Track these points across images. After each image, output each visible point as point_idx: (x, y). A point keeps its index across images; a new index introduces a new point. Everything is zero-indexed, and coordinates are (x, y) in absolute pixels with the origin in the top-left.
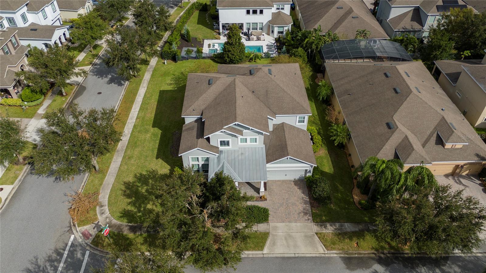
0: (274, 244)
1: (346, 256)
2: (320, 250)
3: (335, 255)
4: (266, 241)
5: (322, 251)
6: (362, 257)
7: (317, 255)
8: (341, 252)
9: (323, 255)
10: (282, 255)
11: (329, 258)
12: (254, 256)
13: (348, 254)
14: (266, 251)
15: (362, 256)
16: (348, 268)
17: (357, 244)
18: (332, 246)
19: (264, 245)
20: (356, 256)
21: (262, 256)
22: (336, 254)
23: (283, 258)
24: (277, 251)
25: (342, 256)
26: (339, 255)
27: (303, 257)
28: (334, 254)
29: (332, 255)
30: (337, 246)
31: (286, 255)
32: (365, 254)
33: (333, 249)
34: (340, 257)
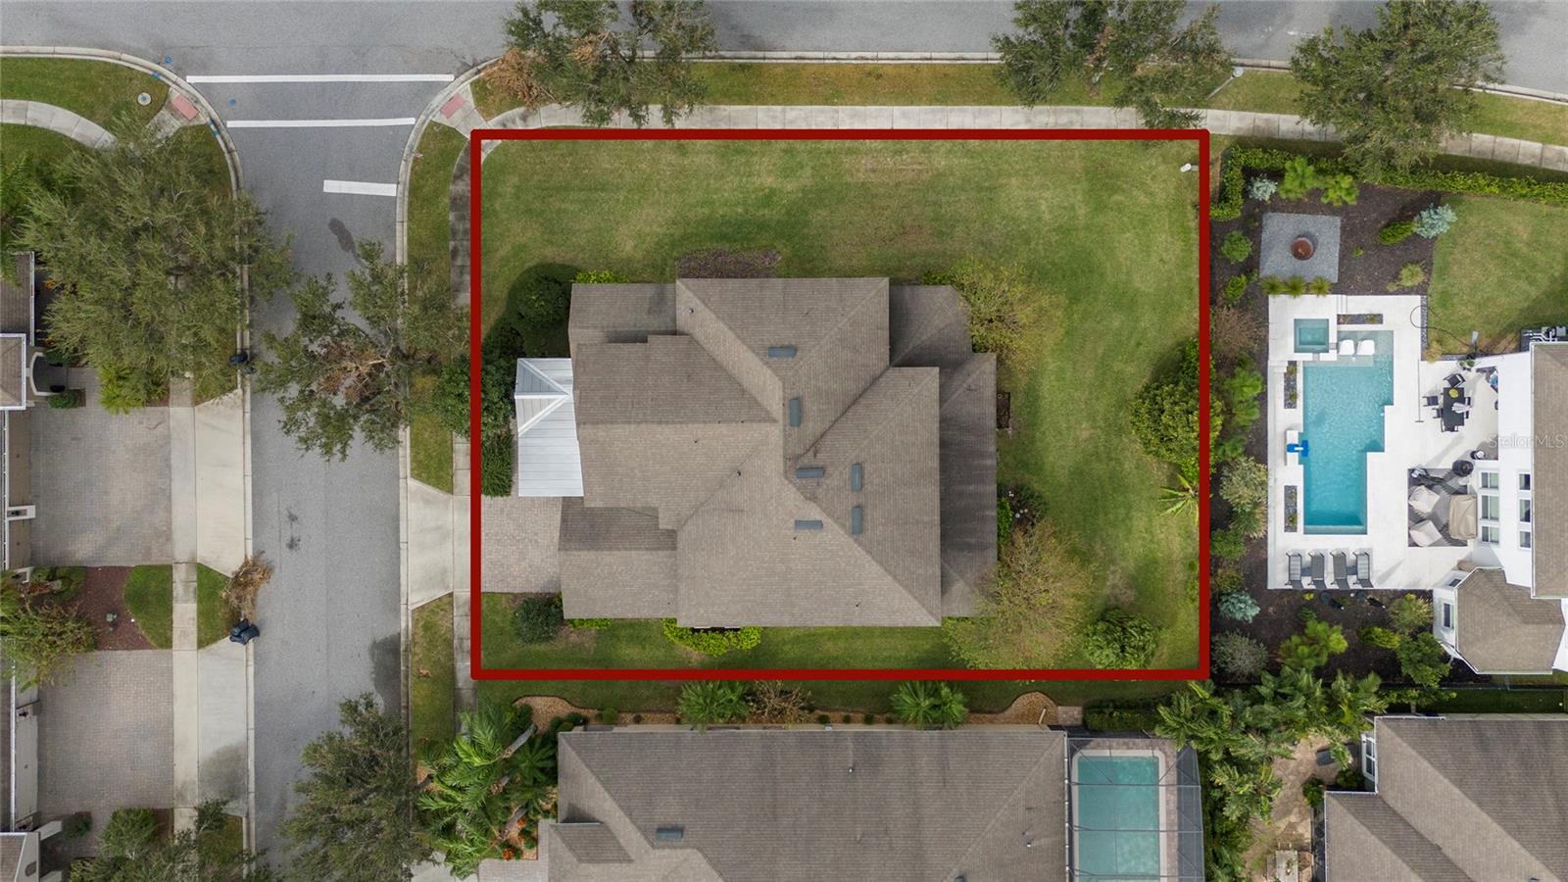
0: (427, 502)
1: (402, 648)
2: (416, 596)
3: (403, 625)
4: (434, 486)
5: (412, 599)
6: (398, 677)
7: (403, 589)
8: (410, 638)
9: (403, 600)
10: (402, 516)
11: (397, 611)
12: (401, 459)
13: (406, 651)
14: (413, 484)
15: (403, 680)
16: (375, 645)
17: (426, 676)
18: (422, 623)
19: (422, 481)
20: (403, 668)
21: (401, 475)
22: (407, 626)
23: (396, 519)
24: (412, 506)
25: (403, 639)
26: (403, 633)
27: (399, 558)
28: (405, 623)
29: (403, 618)
30: (421, 633)
31: (403, 525)
32: (407, 686)
33: (416, 622)
34: (399, 634)
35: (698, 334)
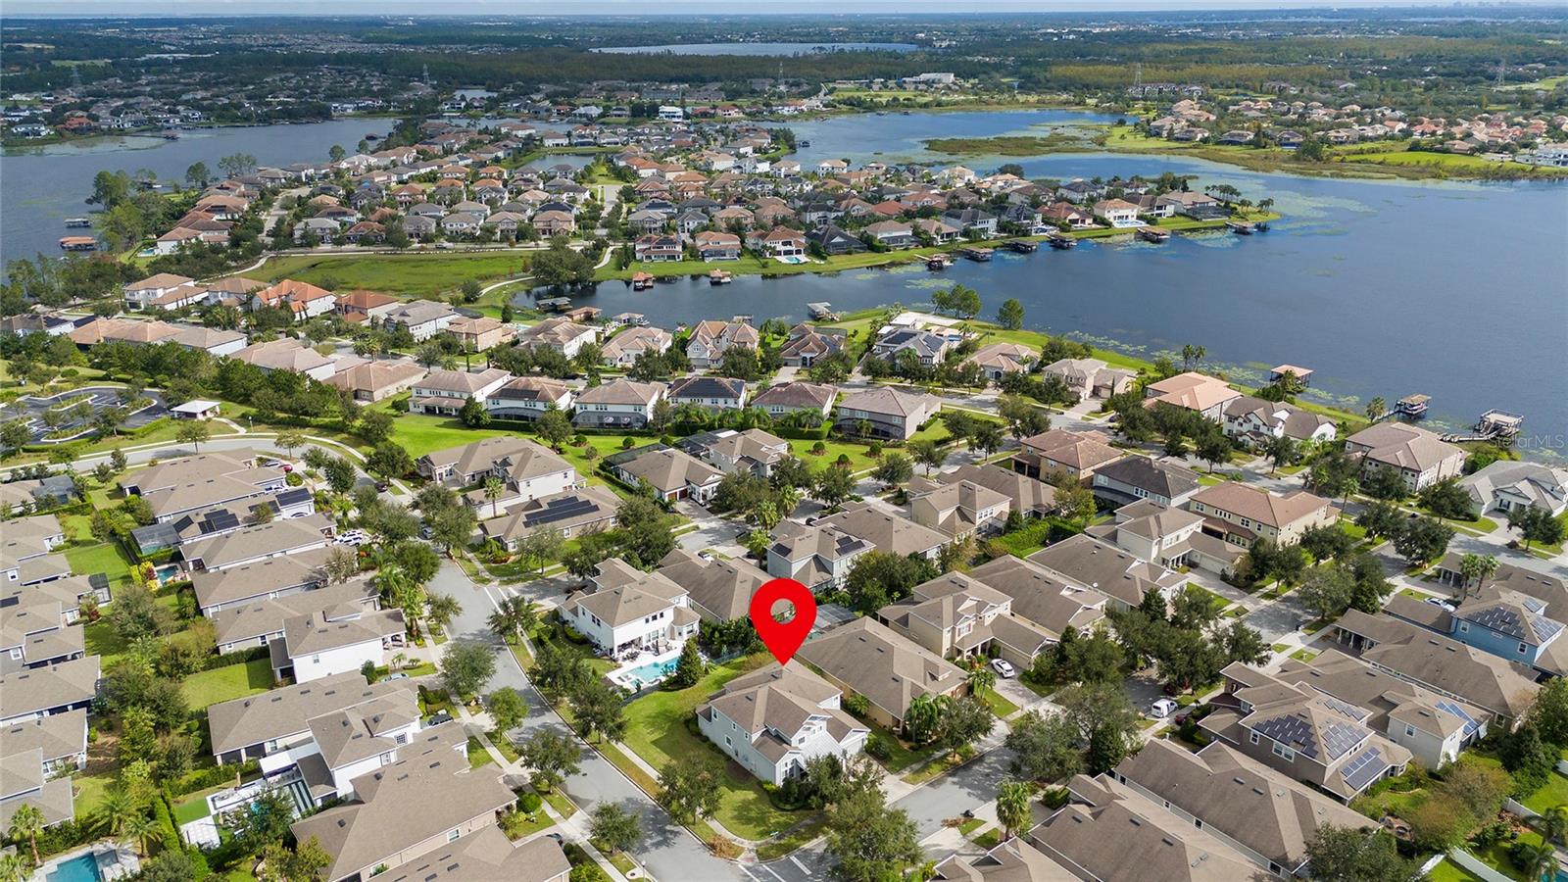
1: (928, 783)
2: (910, 788)
8: (923, 782)
15: (938, 778)
16: (935, 789)
17: (929, 773)
18: (915, 782)
20: (934, 779)
26: (924, 785)
28: (920, 786)
30: (918, 780)
35: (763, 721)
